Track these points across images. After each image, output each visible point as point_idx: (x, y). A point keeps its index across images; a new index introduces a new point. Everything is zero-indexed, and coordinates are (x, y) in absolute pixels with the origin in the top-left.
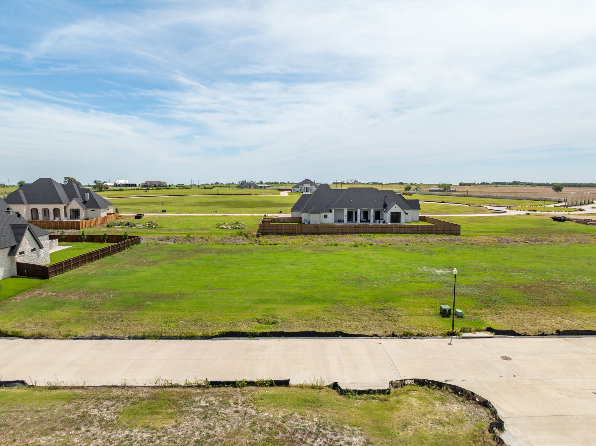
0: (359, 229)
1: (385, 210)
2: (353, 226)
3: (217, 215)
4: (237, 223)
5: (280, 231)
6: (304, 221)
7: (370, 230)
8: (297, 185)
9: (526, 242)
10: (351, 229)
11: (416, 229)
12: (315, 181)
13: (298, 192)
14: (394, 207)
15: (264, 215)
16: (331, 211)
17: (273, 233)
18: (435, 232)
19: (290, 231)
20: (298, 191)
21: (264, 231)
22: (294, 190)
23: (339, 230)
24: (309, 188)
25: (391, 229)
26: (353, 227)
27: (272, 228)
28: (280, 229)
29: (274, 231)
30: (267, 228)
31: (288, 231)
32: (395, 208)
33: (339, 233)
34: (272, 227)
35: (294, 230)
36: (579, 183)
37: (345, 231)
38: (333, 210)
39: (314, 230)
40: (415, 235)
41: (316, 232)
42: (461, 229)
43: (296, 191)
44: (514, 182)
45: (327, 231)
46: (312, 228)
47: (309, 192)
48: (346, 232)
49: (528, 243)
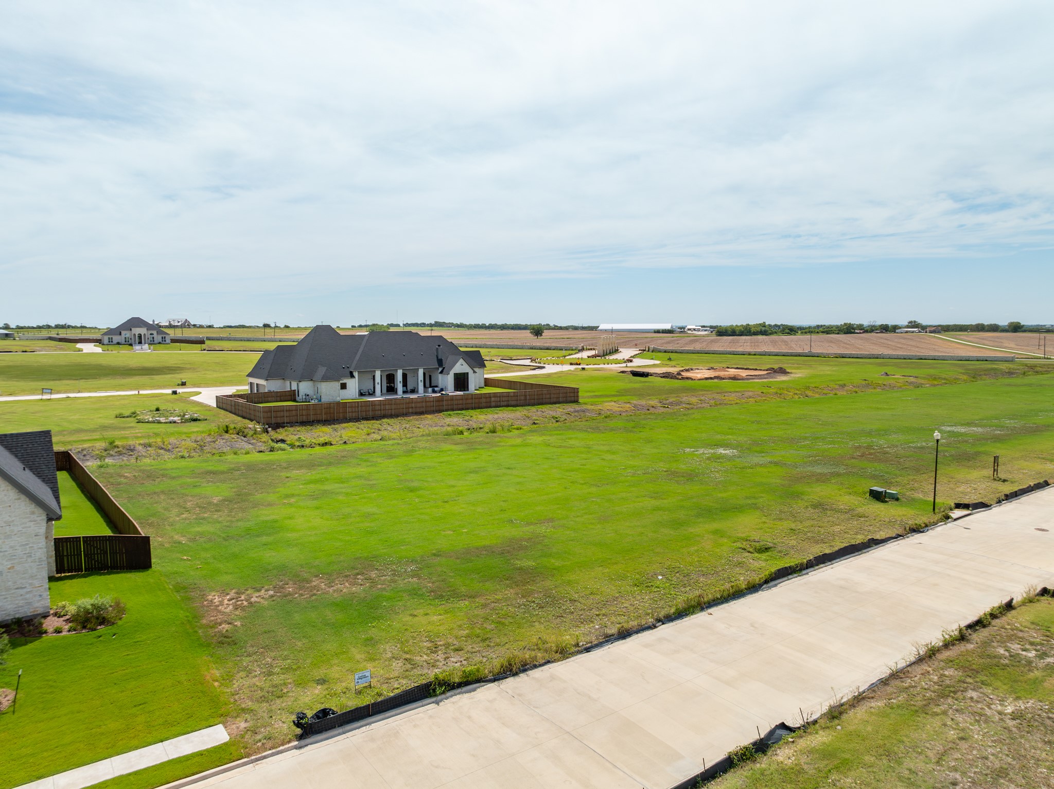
0: (441, 404)
1: (440, 369)
2: (432, 399)
3: (54, 396)
4: (158, 410)
5: (305, 418)
6: (304, 397)
7: (458, 404)
8: (118, 331)
9: (665, 407)
10: (428, 404)
11: (523, 398)
12: (154, 321)
13: (118, 344)
14: (458, 364)
15: (169, 391)
16: (352, 376)
17: (292, 424)
18: (548, 400)
19: (324, 417)
20: (120, 341)
21: (273, 421)
22: (111, 340)
23: (408, 408)
24: (145, 334)
25: (488, 401)
26: (431, 402)
27: (288, 413)
28: (304, 414)
29: (294, 419)
30: (279, 414)
31: (319, 417)
32: (461, 367)
33: (409, 413)
34: (289, 411)
35: (330, 413)
36: (524, 323)
37: (418, 410)
38: (356, 374)
39: (366, 411)
40: (526, 408)
41: (371, 413)
42: (580, 394)
43: (115, 341)
44: (436, 322)
45: (390, 411)
46: (364, 408)
47: (145, 343)
48: (421, 410)
49: (668, 407)
